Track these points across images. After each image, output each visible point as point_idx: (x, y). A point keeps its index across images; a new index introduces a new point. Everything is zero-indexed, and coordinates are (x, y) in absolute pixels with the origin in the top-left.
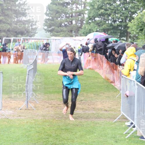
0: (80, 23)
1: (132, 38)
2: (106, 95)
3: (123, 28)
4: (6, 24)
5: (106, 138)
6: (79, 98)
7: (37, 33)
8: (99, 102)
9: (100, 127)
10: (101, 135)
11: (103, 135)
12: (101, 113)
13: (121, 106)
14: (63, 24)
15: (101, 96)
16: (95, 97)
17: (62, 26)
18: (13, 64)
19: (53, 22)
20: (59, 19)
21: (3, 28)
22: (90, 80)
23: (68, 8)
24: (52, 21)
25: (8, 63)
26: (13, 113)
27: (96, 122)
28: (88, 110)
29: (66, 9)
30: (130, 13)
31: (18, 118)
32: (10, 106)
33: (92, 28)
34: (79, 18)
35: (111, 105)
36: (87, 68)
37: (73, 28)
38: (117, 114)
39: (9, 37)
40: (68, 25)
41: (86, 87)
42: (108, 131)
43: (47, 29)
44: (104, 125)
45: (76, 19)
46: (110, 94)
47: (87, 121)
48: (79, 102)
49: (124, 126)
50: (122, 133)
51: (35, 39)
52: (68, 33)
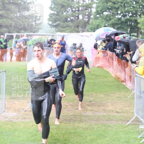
0: (87, 18)
1: (143, 34)
2: (117, 96)
3: (133, 23)
4: (8, 19)
5: (119, 142)
6: (88, 98)
7: (41, 28)
8: (109, 103)
9: (112, 130)
10: (113, 139)
11: (116, 139)
12: (112, 114)
13: (135, 108)
14: (69, 19)
15: (112, 96)
16: (105, 97)
17: (67, 21)
18: (15, 61)
19: (58, 17)
20: (65, 13)
21: (4, 23)
22: (99, 79)
23: (75, 2)
24: (57, 15)
25: (11, 60)
26: (17, 115)
27: (108, 125)
28: (98, 112)
29: (72, 3)
30: (141, 7)
31: (22, 120)
32: (14, 107)
33: (100, 23)
34: (86, 12)
35: (123, 106)
36: (96, 66)
37: (79, 23)
38: (130, 116)
39: (11, 33)
40: (74, 20)
41: (95, 87)
42: (120, 135)
43: (52, 25)
44: (116, 128)
45: (83, 14)
46: (122, 94)
47: (98, 124)
48: (89, 103)
49: (137, 129)
50: (136, 137)
51: (39, 35)
52: (75, 28)
